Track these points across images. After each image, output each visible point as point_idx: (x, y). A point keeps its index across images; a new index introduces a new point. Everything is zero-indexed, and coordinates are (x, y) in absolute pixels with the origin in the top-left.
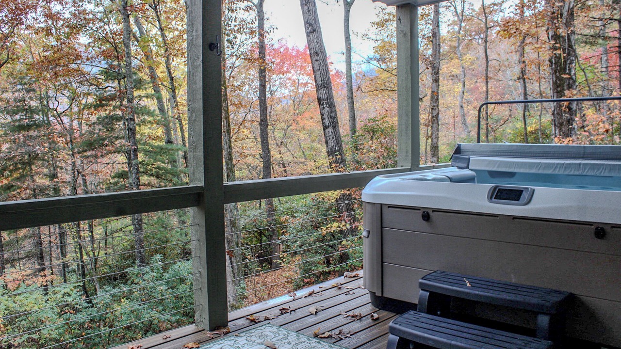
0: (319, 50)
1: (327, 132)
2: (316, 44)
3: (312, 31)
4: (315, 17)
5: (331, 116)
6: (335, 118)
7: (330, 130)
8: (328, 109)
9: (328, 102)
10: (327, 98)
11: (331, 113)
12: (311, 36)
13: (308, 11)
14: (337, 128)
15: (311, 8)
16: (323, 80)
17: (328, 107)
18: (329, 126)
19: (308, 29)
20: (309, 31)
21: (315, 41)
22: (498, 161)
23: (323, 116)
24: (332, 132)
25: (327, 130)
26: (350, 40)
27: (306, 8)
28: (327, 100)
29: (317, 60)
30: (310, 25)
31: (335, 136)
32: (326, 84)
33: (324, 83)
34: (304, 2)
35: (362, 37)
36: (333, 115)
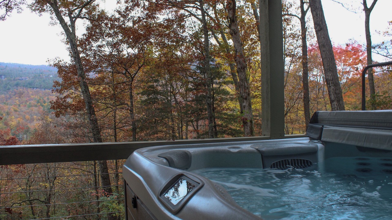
0: (326, 43)
1: (333, 105)
2: (323, 39)
3: (319, 29)
4: (321, 19)
5: (335, 92)
6: (339, 94)
7: (335, 103)
8: (333, 87)
9: (333, 82)
10: (332, 79)
11: (336, 90)
12: (319, 33)
13: (316, 15)
14: (341, 102)
15: (318, 12)
16: (329, 65)
17: (333, 86)
18: (334, 100)
19: (317, 28)
20: (317, 30)
21: (322, 36)
22: (347, 132)
23: (330, 92)
24: (337, 105)
25: (333, 103)
26: (370, 36)
27: (315, 13)
28: (333, 80)
29: (324, 51)
30: (318, 25)
31: (339, 108)
32: (332, 68)
33: (330, 67)
34: (313, 9)
35: (384, 34)
36: (337, 92)
